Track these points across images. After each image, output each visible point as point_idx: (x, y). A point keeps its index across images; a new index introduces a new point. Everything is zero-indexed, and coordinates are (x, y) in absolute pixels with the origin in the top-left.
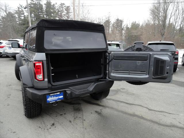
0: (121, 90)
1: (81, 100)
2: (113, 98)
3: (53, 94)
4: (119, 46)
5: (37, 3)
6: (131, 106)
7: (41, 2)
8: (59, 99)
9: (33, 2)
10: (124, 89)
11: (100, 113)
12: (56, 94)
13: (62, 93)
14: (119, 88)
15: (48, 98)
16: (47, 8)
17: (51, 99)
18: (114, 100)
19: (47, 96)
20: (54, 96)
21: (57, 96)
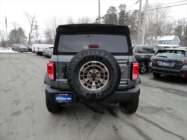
0: (166, 110)
1: (108, 109)
2: (146, 117)
3: (62, 95)
4: (184, 54)
5: (112, 13)
6: (167, 133)
7: (116, 12)
8: (67, 100)
9: (108, 13)
10: (171, 109)
11: (117, 130)
12: (64, 95)
13: (71, 95)
14: (164, 107)
15: (56, 98)
16: (120, 17)
17: (59, 99)
18: (146, 119)
19: (56, 95)
20: (62, 96)
21: (65, 97)
